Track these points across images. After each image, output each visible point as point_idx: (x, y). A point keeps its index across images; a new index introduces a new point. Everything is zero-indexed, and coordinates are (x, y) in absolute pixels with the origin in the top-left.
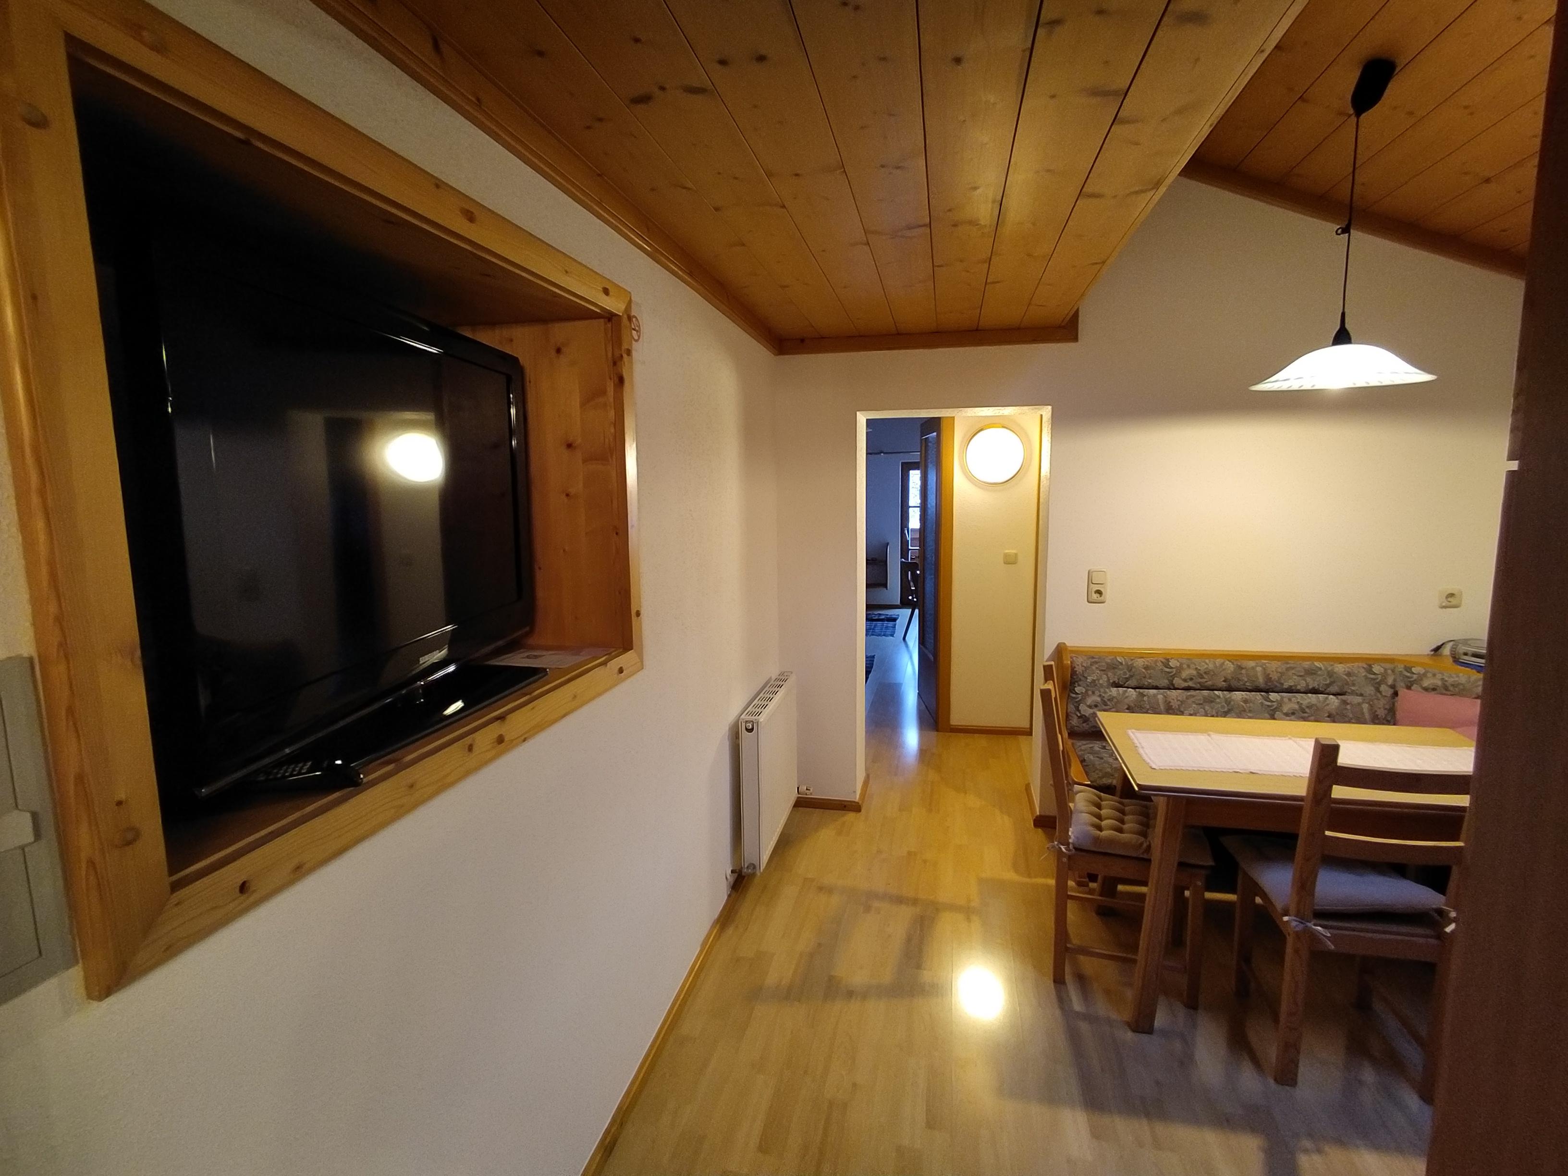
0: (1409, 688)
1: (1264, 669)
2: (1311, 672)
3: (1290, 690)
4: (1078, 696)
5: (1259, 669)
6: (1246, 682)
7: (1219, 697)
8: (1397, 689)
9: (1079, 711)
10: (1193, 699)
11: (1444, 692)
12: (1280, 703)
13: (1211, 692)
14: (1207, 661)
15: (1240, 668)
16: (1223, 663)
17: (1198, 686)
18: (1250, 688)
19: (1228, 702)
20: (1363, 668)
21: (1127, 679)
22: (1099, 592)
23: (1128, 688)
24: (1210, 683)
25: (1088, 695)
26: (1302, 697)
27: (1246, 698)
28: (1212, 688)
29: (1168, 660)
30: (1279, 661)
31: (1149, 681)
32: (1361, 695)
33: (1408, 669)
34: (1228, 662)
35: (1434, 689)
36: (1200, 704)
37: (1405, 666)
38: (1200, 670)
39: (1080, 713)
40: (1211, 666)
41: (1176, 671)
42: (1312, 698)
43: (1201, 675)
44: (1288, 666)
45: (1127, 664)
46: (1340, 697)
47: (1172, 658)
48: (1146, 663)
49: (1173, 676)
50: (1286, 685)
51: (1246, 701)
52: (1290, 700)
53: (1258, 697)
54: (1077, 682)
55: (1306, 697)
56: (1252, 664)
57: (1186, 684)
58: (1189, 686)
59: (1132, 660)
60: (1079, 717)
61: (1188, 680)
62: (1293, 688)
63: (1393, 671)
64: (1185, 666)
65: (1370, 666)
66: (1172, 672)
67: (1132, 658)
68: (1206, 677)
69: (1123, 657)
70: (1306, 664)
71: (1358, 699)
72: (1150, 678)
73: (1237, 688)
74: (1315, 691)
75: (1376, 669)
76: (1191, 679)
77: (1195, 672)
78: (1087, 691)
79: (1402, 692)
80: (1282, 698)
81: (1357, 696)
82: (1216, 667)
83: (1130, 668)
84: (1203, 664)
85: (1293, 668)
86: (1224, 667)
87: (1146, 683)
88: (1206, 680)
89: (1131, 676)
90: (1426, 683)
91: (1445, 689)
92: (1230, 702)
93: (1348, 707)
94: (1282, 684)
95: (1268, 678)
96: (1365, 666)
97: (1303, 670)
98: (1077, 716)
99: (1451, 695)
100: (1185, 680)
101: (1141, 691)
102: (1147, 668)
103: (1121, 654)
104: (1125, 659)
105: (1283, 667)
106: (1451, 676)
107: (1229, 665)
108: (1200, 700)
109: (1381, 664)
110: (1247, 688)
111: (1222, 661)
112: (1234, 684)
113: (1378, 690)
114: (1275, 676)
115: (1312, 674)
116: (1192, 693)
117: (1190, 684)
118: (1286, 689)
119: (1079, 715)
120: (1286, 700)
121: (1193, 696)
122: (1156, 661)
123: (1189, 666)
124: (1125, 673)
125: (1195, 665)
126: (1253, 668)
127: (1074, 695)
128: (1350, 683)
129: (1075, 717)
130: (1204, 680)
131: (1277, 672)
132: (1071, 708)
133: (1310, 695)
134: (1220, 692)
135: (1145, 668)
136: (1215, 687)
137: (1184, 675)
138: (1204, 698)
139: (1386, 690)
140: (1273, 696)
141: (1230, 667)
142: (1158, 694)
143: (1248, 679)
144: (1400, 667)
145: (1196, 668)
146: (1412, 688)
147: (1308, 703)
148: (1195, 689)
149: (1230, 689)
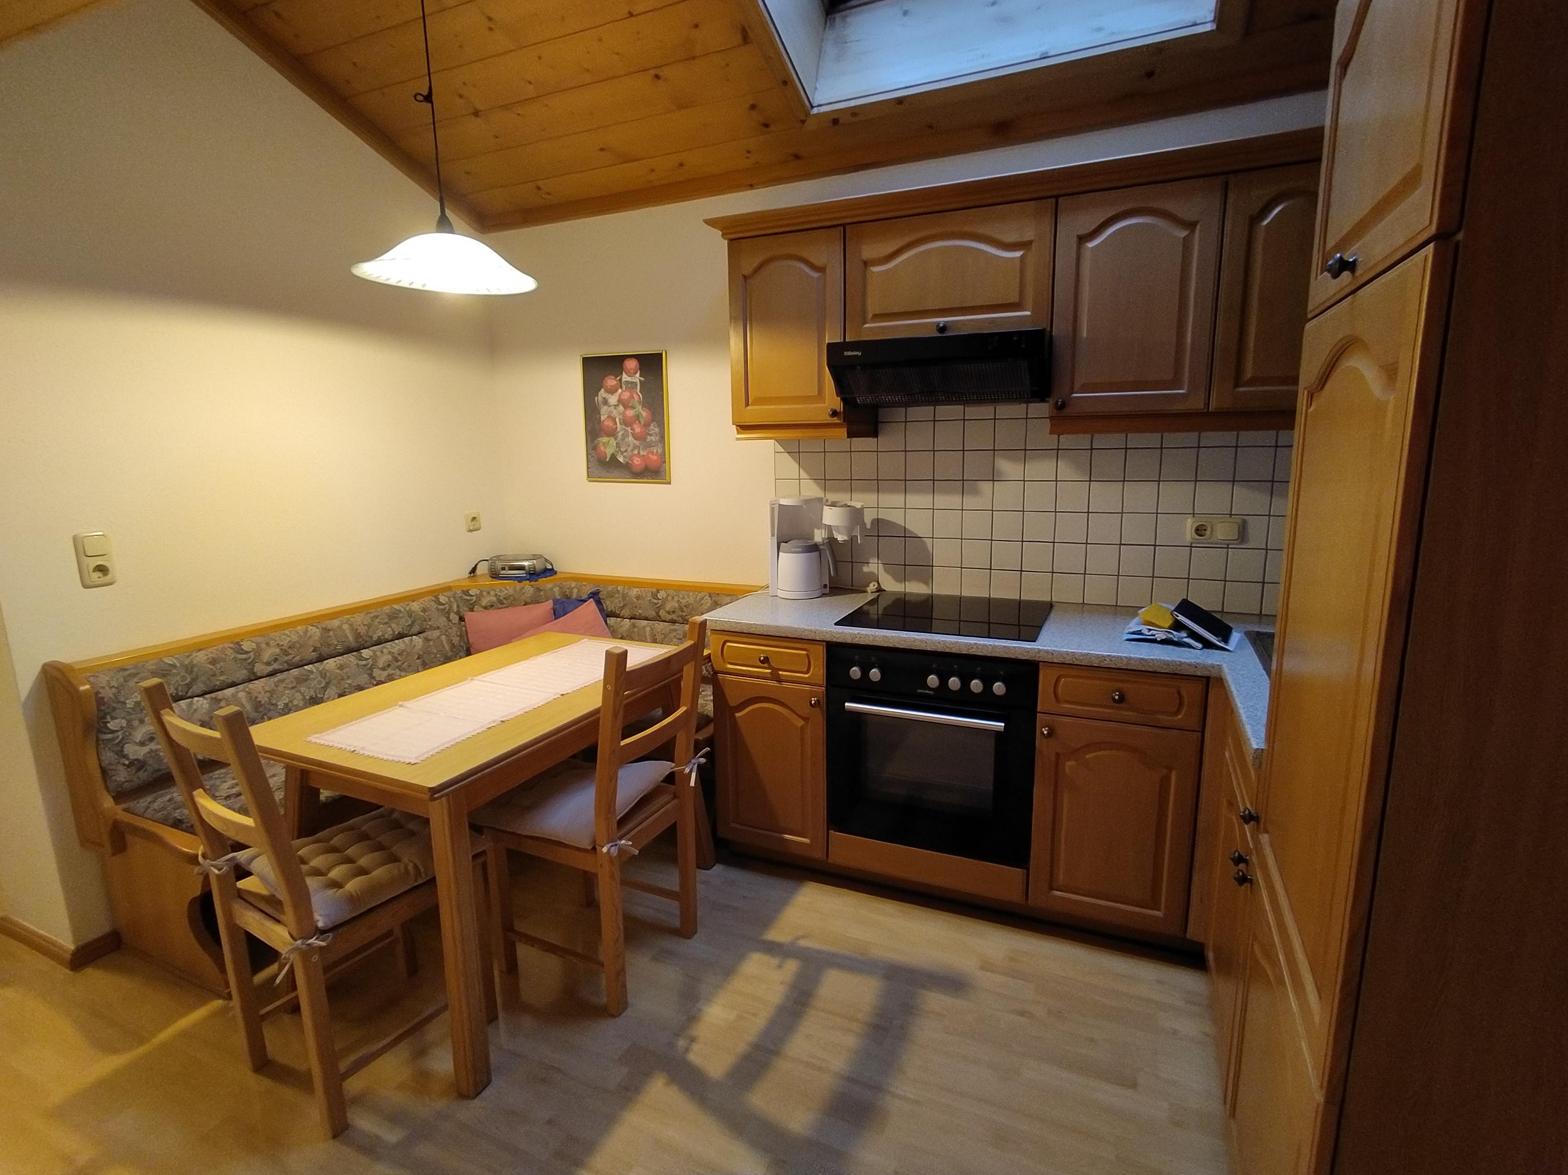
0: (472, 610)
1: (351, 625)
2: (393, 616)
3: (379, 642)
4: (115, 735)
5: (346, 626)
6: (336, 645)
7: (311, 672)
8: (461, 615)
9: (125, 757)
10: (284, 685)
11: (500, 606)
12: (375, 658)
13: (301, 668)
14: (287, 632)
15: (326, 630)
16: (306, 631)
17: (286, 666)
18: (341, 651)
19: (323, 674)
20: (433, 600)
21: (189, 686)
22: (102, 569)
23: (192, 697)
24: (298, 658)
25: (133, 728)
26: (391, 645)
27: (340, 664)
28: (301, 664)
29: (238, 643)
30: (360, 613)
31: (222, 678)
32: (438, 628)
33: (466, 593)
34: (310, 627)
35: (492, 606)
36: (293, 688)
37: (463, 591)
38: (282, 645)
39: (128, 759)
40: (295, 638)
41: (255, 654)
42: (400, 644)
43: (286, 651)
44: (372, 615)
45: (182, 665)
46: (421, 635)
47: (242, 640)
48: (210, 655)
49: (253, 664)
50: (375, 637)
51: (341, 667)
52: (382, 652)
53: (351, 658)
54: (109, 713)
55: (394, 645)
56: (336, 623)
57: (270, 669)
58: (275, 670)
59: (188, 657)
60: (128, 766)
61: (273, 663)
62: (382, 638)
63: (454, 597)
64: (264, 646)
65: (436, 597)
66: (249, 658)
67: (187, 654)
68: (293, 652)
69: (172, 656)
70: (386, 609)
71: (436, 633)
72: (222, 673)
73: (329, 655)
74: (401, 636)
75: (443, 599)
76: (276, 660)
77: (278, 650)
78: (129, 722)
79: (468, 616)
80: (374, 652)
81: (435, 630)
82: (300, 637)
83: (189, 669)
84: (284, 637)
85: (376, 617)
86: (309, 634)
87: (218, 683)
88: (293, 656)
89: (194, 680)
90: (484, 602)
91: (501, 603)
92: (325, 674)
93: (431, 643)
94: (371, 637)
95: (358, 636)
96: (433, 599)
97: (386, 616)
98: (124, 765)
99: (507, 607)
100: (268, 664)
101: (213, 695)
102: (214, 662)
103: (169, 652)
104: (176, 658)
105: (367, 618)
106: (501, 591)
107: (314, 631)
108: (292, 682)
109: (444, 594)
110: (338, 652)
111: (304, 627)
112: (325, 651)
113: (449, 620)
114: (362, 630)
115: (396, 618)
116: (280, 676)
117: (276, 666)
118: (376, 641)
119: (127, 762)
120: (378, 653)
121: (282, 681)
122: (223, 651)
123: (268, 644)
124: (184, 678)
125: (276, 641)
126: (340, 627)
127: (110, 736)
128: (427, 618)
129: (121, 768)
130: (290, 657)
131: (364, 625)
132: (109, 756)
133: (396, 641)
134: (310, 666)
135: (210, 663)
136: (304, 662)
137: (267, 655)
138: (295, 678)
139: (455, 618)
140: (365, 653)
141: (315, 632)
142: (237, 692)
143: (338, 642)
144: (459, 593)
145: (278, 645)
146: (475, 609)
147: (399, 649)
148: (282, 671)
149: (321, 659)
